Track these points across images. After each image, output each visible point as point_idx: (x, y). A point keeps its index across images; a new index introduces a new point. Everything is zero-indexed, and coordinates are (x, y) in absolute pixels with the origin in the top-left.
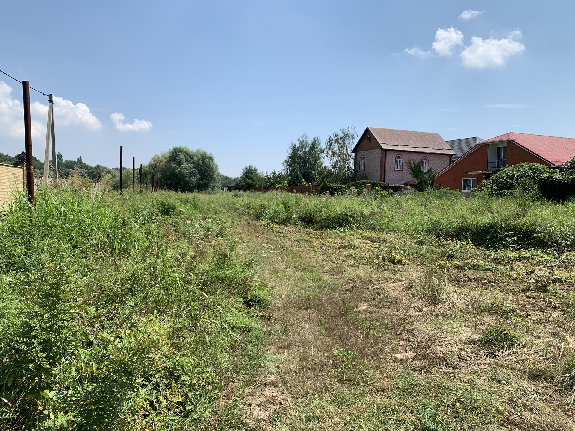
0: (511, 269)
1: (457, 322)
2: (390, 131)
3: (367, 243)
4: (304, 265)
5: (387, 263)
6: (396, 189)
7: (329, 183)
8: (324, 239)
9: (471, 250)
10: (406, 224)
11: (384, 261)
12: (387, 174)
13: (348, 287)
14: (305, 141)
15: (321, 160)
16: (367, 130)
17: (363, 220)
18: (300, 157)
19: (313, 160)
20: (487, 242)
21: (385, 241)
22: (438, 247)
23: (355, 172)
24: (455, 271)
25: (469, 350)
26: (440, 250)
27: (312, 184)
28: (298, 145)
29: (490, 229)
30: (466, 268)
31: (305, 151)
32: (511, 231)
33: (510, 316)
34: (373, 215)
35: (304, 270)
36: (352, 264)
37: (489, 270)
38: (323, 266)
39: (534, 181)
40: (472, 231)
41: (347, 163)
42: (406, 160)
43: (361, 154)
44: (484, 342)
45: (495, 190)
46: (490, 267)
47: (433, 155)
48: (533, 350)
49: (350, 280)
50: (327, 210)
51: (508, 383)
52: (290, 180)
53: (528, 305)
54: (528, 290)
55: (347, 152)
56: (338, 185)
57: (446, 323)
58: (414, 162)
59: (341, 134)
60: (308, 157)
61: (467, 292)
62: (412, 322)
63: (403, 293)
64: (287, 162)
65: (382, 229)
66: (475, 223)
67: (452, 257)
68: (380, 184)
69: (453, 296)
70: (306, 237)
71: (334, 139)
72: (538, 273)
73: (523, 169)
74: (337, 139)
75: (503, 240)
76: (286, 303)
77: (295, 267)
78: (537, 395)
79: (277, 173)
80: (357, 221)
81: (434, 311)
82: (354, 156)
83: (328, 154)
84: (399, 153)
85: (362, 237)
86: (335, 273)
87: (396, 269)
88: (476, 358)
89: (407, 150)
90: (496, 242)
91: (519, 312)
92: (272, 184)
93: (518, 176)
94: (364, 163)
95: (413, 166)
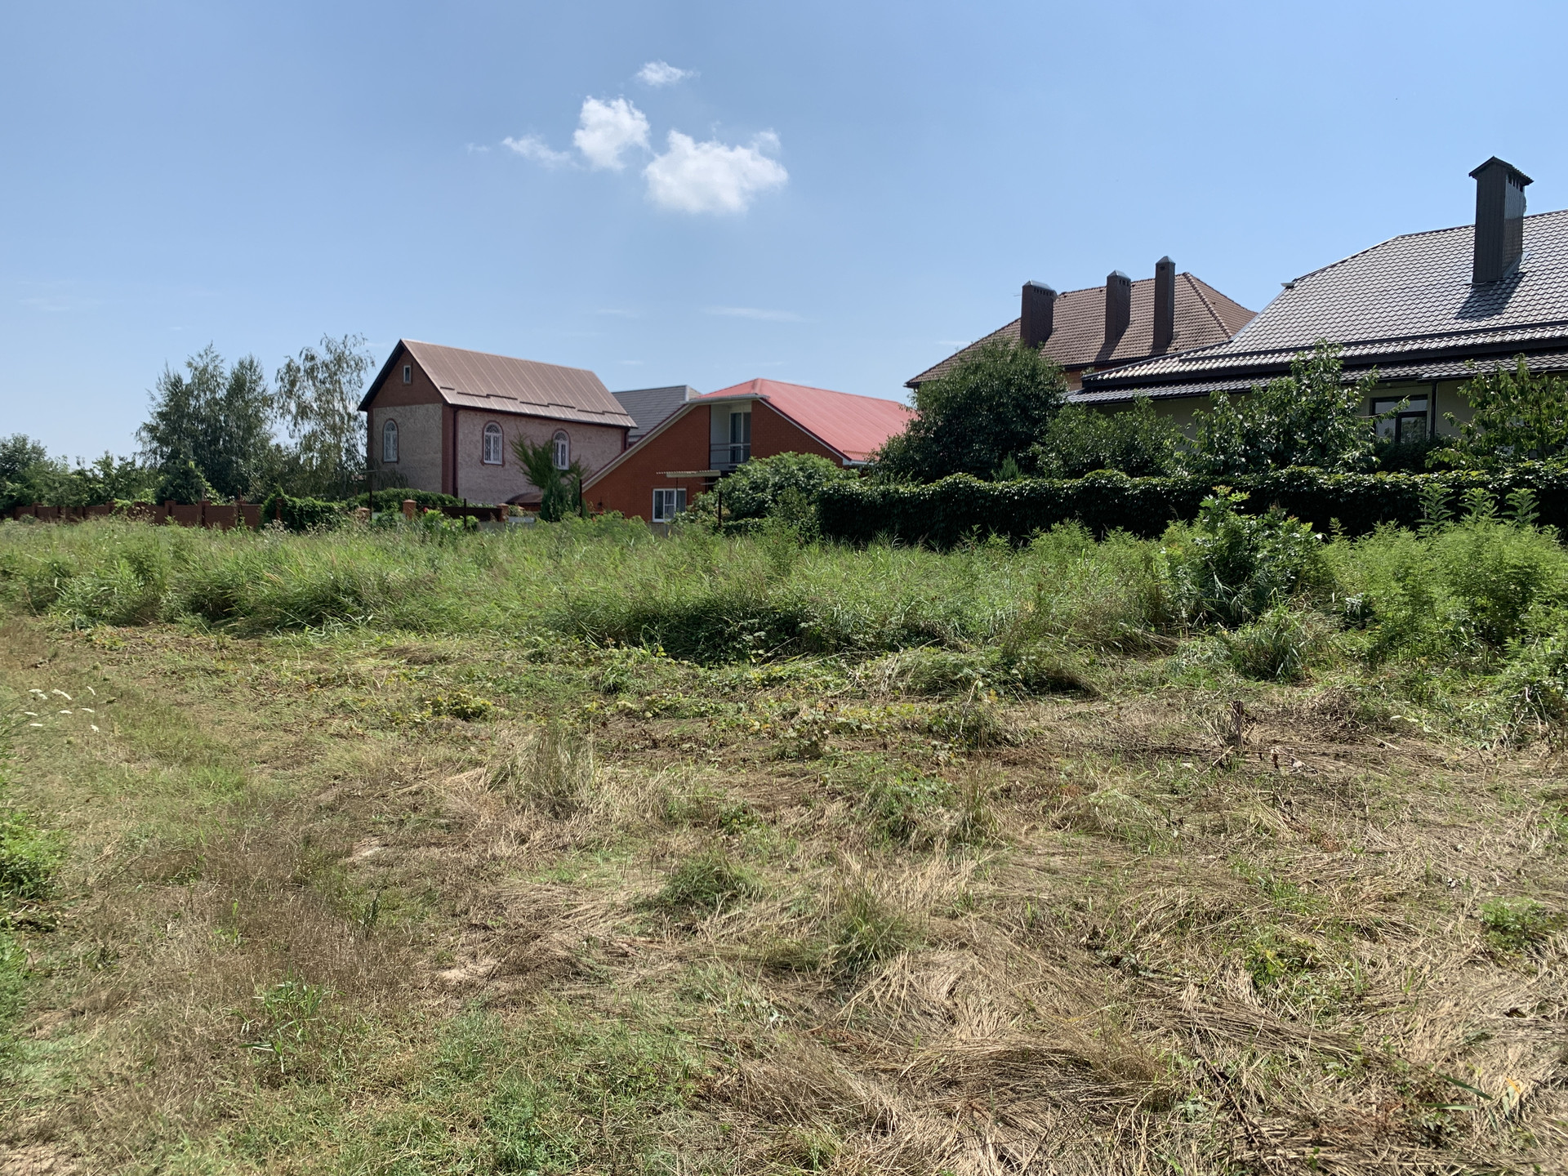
0: (750, 710)
1: (613, 860)
2: (465, 355)
3: (394, 667)
4: (190, 746)
5: (446, 719)
6: (484, 514)
7: (293, 495)
8: (262, 661)
9: (663, 670)
10: (505, 610)
11: (438, 713)
12: (461, 474)
13: (327, 798)
14: (211, 368)
15: (267, 427)
16: (401, 351)
17: (384, 602)
18: (196, 416)
19: (238, 427)
20: (701, 647)
21: (444, 659)
22: (585, 665)
23: (370, 467)
24: (621, 726)
25: (636, 929)
26: (586, 674)
27: (237, 498)
28: (187, 379)
29: (706, 613)
30: (649, 715)
31: (214, 398)
32: (753, 616)
33: (737, 826)
34: (414, 586)
35: (187, 760)
36: (344, 732)
37: (702, 715)
38: (255, 744)
39: (808, 497)
40: (666, 620)
41: (344, 439)
42: (512, 438)
43: (384, 414)
44: (671, 901)
45: (728, 519)
46: (703, 709)
47: (582, 427)
48: (779, 905)
49: (336, 778)
50: (275, 577)
51: (719, 996)
52: (163, 484)
53: (778, 793)
54: (782, 758)
55: (345, 408)
56: (319, 503)
57: (587, 865)
58: (532, 443)
59: (323, 356)
60: (222, 418)
61: (645, 777)
62: (498, 875)
63: (481, 799)
64: (152, 429)
65: (438, 624)
66: (672, 599)
67: (614, 690)
68: (442, 500)
69: (610, 791)
70: (207, 660)
71: (302, 368)
72: (806, 714)
73: (785, 467)
74: (312, 369)
75: (735, 639)
76: (115, 871)
77: (159, 756)
78: (780, 1013)
79: (116, 464)
80: (367, 606)
81: (558, 837)
82: (365, 419)
83: (285, 411)
84: (492, 417)
85: (381, 650)
86: (289, 761)
87: (469, 735)
88: (651, 946)
89: (512, 409)
90: (720, 646)
91: (757, 813)
92: (99, 497)
93: (774, 485)
94: (397, 441)
95: (530, 453)
